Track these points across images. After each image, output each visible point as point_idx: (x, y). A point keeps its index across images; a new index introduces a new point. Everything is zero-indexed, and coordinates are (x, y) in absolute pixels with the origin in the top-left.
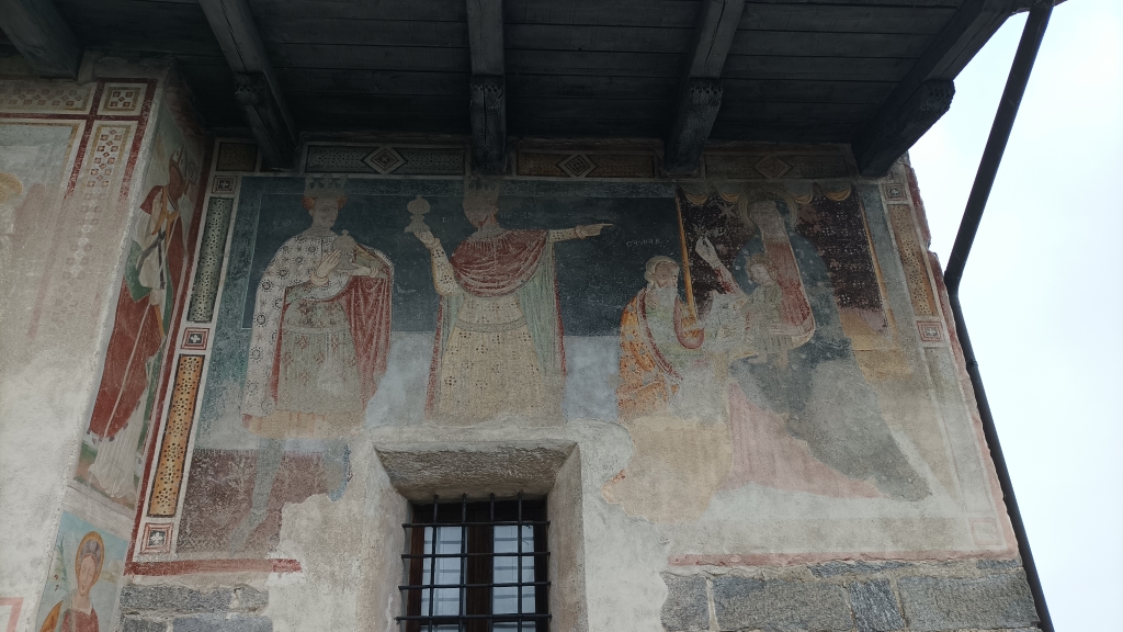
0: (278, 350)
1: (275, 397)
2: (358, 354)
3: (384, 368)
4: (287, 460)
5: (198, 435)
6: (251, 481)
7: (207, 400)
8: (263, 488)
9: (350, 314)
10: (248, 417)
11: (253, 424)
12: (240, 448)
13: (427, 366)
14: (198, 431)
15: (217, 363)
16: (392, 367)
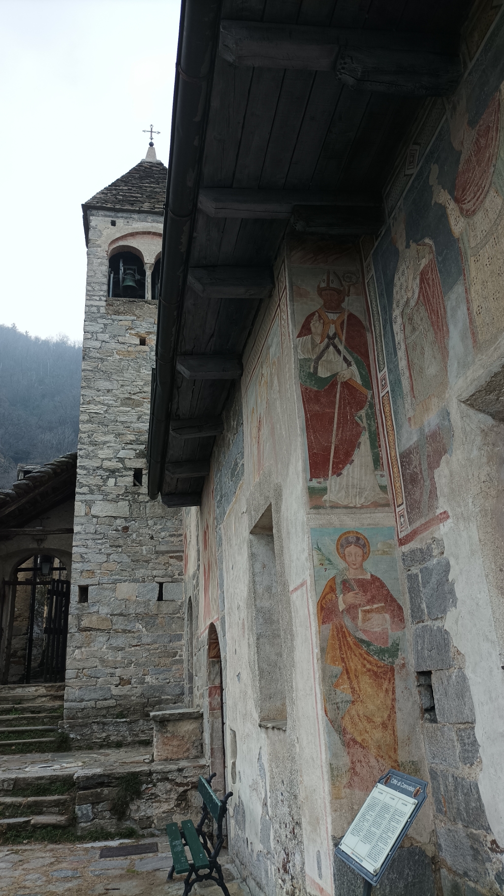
0: (408, 361)
1: (414, 397)
2: (436, 333)
3: (448, 331)
4: (428, 438)
5: (398, 445)
6: (420, 464)
7: (396, 419)
8: (425, 466)
9: (426, 305)
10: (410, 418)
11: (412, 422)
12: (411, 443)
13: (465, 309)
14: (398, 442)
15: (393, 391)
16: (451, 328)
